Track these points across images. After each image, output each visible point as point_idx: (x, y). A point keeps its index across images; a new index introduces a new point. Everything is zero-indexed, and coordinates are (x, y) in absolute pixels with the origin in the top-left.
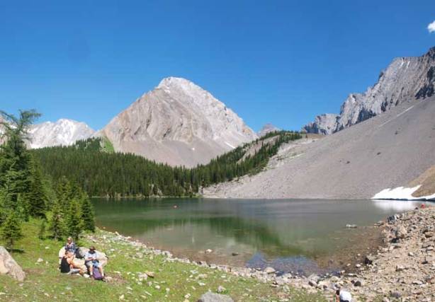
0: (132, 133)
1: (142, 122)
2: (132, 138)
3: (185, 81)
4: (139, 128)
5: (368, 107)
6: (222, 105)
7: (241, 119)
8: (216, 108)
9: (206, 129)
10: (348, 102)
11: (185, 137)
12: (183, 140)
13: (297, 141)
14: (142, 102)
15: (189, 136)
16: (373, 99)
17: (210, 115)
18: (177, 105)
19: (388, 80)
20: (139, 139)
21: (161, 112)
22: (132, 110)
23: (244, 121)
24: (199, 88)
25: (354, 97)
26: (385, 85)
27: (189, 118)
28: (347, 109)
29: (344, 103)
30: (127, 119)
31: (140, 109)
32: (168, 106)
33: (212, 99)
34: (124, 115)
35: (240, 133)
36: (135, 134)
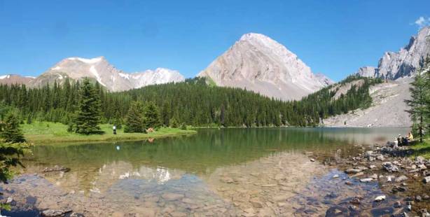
0: (230, 74)
1: (237, 65)
2: (231, 78)
3: (264, 36)
4: (236, 70)
5: (408, 62)
6: (294, 56)
7: (309, 68)
8: (290, 58)
9: (286, 73)
10: (384, 58)
11: (272, 79)
12: (270, 81)
13: (381, 85)
14: (235, 49)
15: (275, 79)
16: (410, 57)
17: (287, 63)
18: (260, 54)
19: (421, 43)
20: (236, 79)
21: (250, 59)
22: (227, 56)
23: (311, 69)
24: (276, 42)
25: (389, 54)
26: (419, 47)
27: (272, 64)
28: (385, 64)
29: (382, 59)
30: (224, 62)
31: (234, 55)
32: (254, 54)
33: (286, 51)
34: (221, 59)
35: (309, 78)
36: (233, 74)
